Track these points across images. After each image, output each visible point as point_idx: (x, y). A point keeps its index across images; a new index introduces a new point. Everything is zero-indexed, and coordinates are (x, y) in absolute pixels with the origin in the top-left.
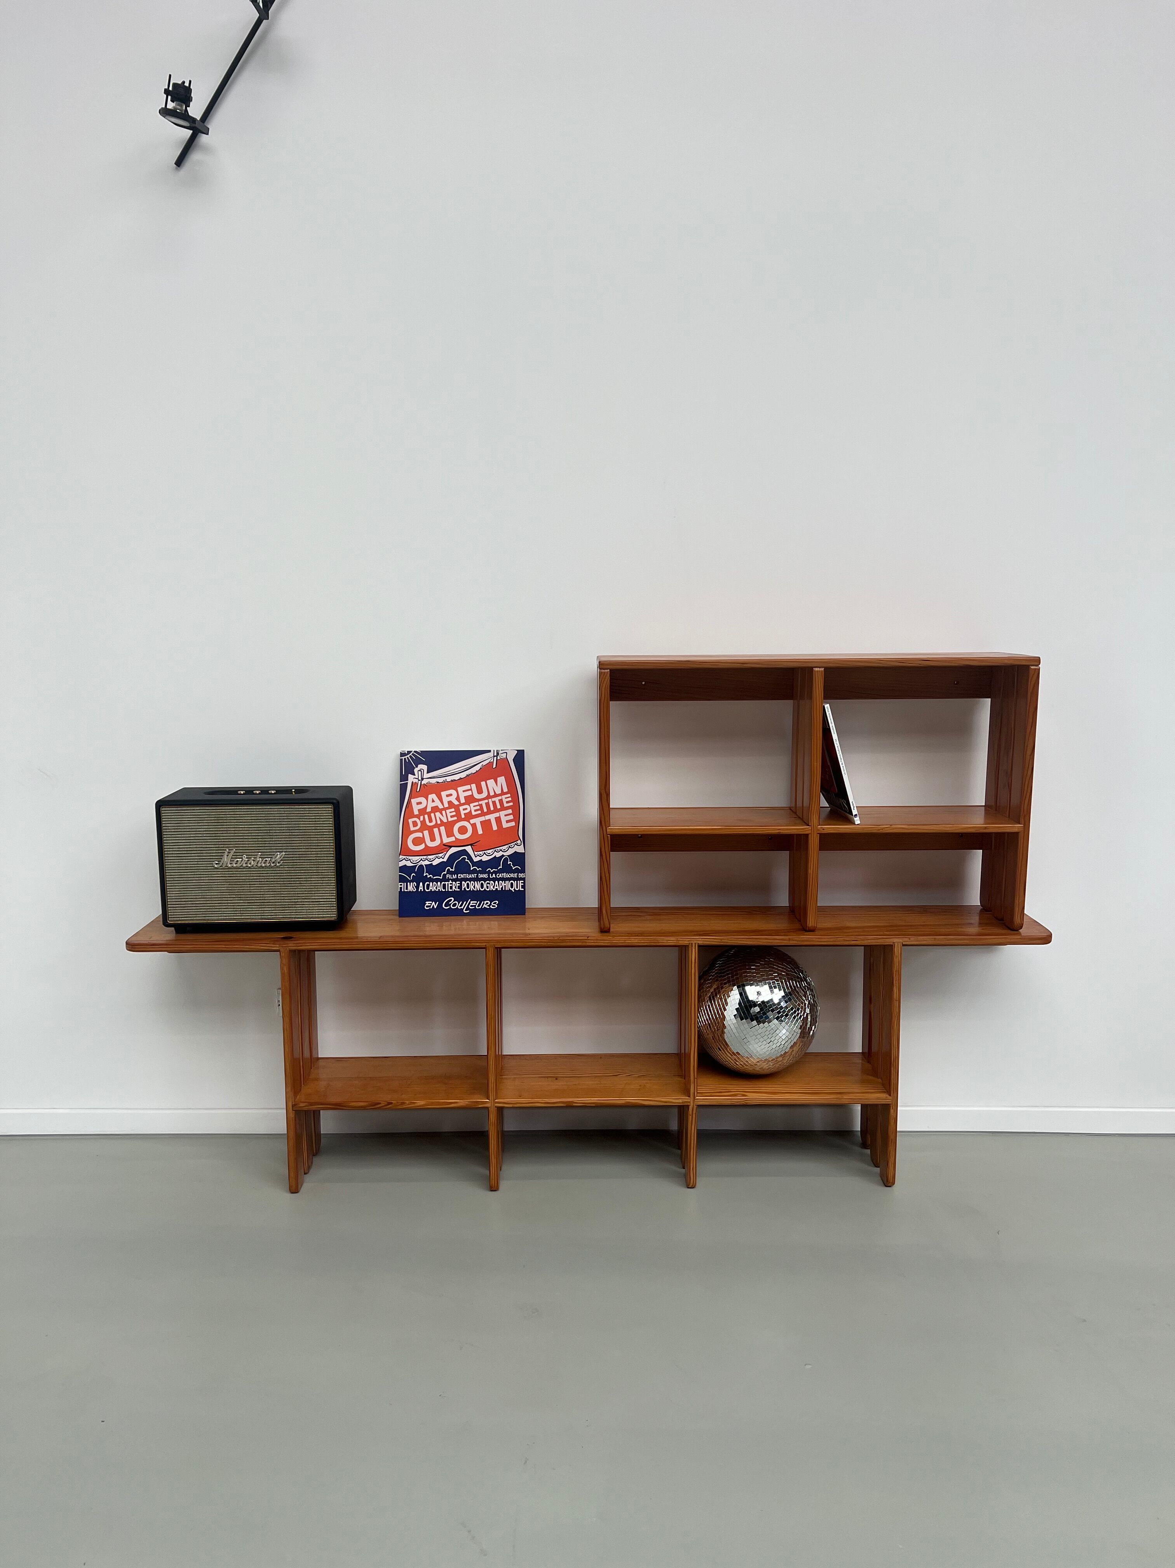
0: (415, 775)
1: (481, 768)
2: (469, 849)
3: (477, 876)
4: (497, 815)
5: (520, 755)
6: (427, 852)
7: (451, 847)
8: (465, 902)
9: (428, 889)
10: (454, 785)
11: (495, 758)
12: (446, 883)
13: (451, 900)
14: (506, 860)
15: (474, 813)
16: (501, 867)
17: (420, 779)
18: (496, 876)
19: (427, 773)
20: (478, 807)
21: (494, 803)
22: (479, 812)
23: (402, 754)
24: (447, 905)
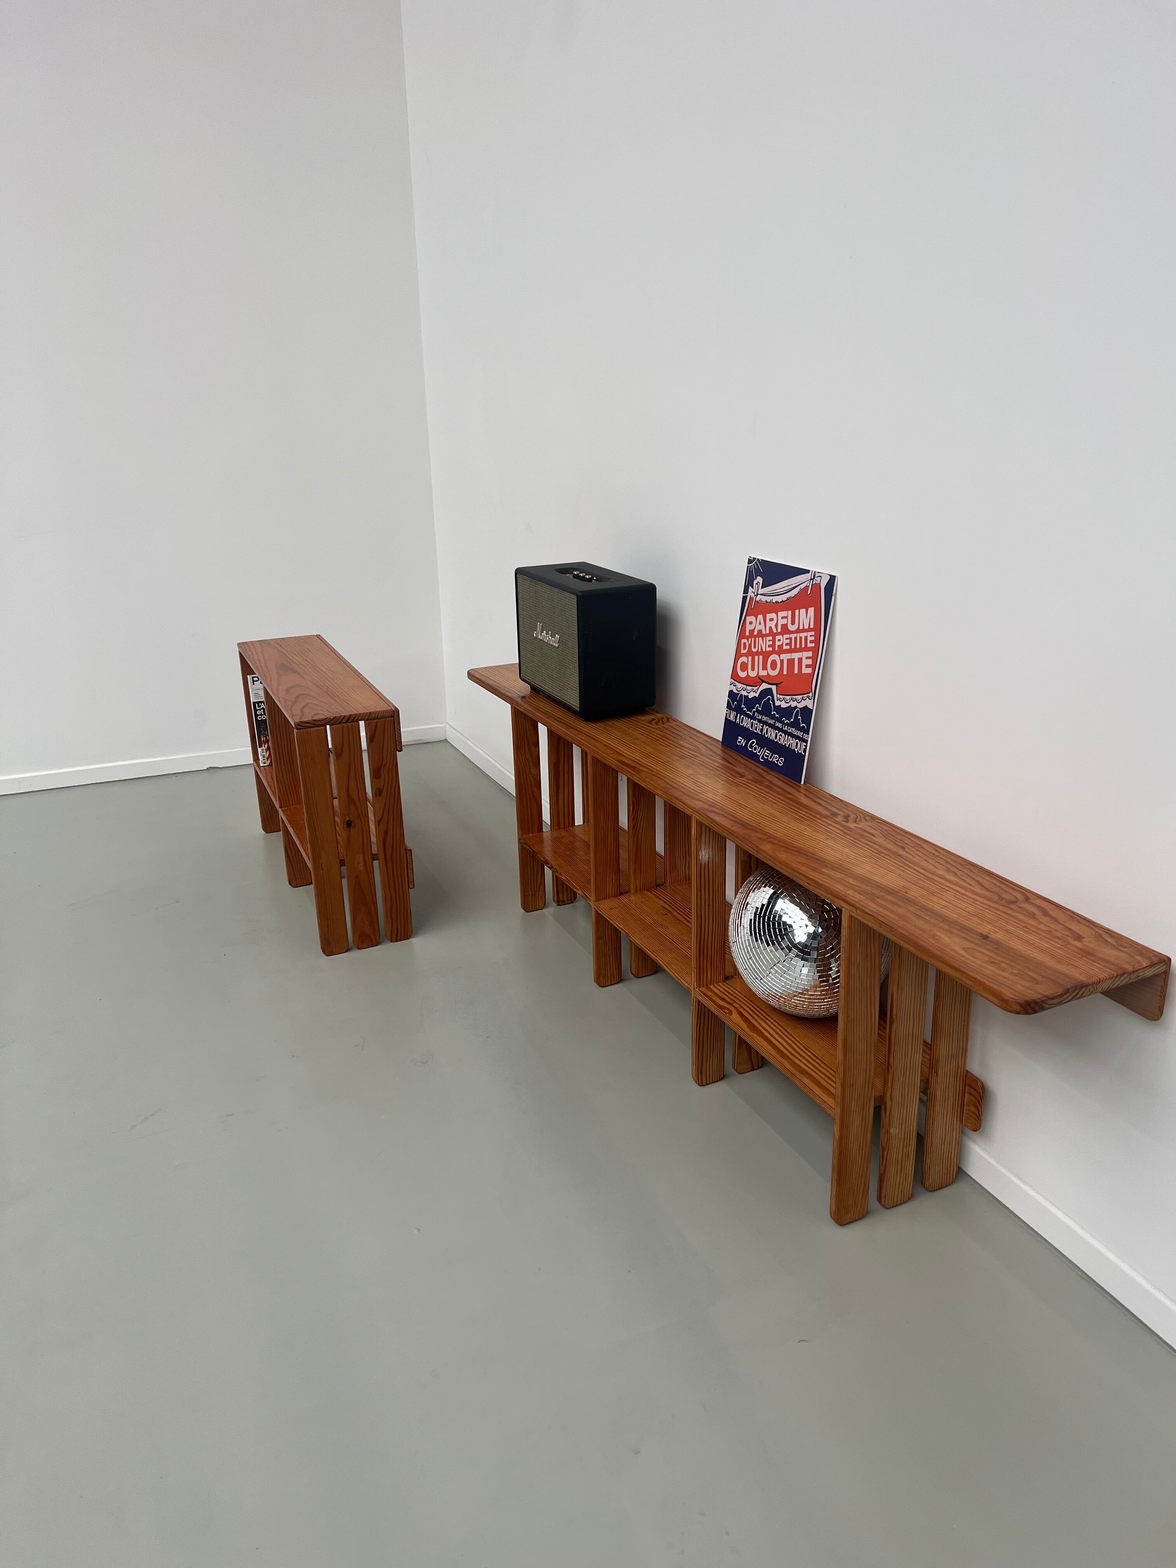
0: (753, 588)
1: (798, 593)
2: (774, 688)
3: (775, 723)
4: (800, 655)
5: (832, 581)
6: (748, 681)
7: (763, 682)
8: (762, 749)
9: (742, 723)
10: (776, 608)
11: (812, 581)
12: (754, 722)
13: (753, 742)
14: (798, 713)
16: (792, 720)
17: (756, 594)
18: (787, 728)
19: (762, 588)
20: (789, 641)
21: (801, 639)
22: (789, 647)
23: (750, 561)
24: (751, 747)
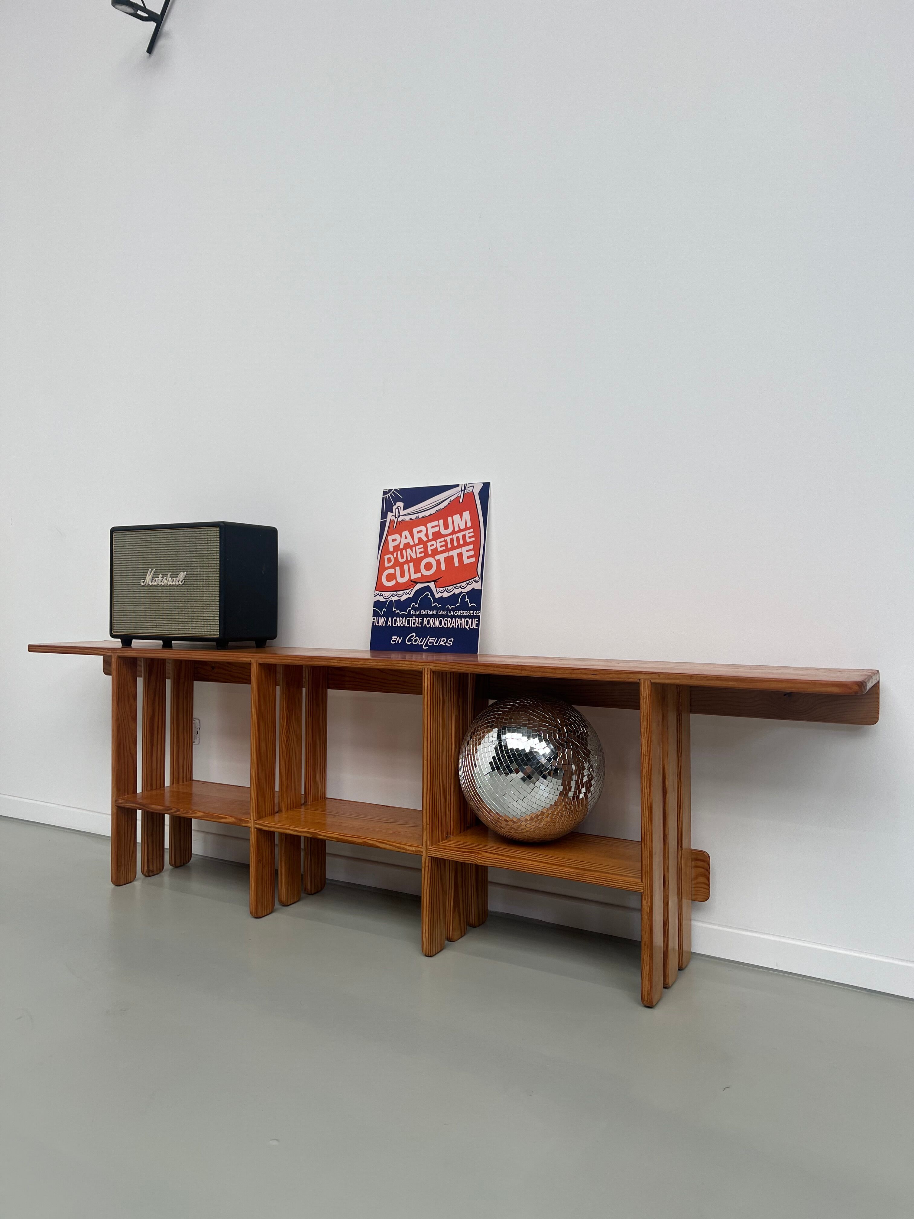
0: (393, 512)
1: (449, 504)
2: (432, 585)
3: (437, 612)
4: (459, 550)
5: (486, 487)
6: (398, 588)
7: (417, 583)
8: (425, 639)
9: (395, 624)
10: (424, 521)
11: (463, 492)
12: (411, 619)
13: (413, 635)
14: (464, 597)
15: (439, 549)
16: (459, 604)
17: (397, 516)
18: (453, 613)
19: (403, 510)
20: (443, 543)
21: (458, 538)
22: (444, 548)
23: (385, 493)
24: (410, 640)
